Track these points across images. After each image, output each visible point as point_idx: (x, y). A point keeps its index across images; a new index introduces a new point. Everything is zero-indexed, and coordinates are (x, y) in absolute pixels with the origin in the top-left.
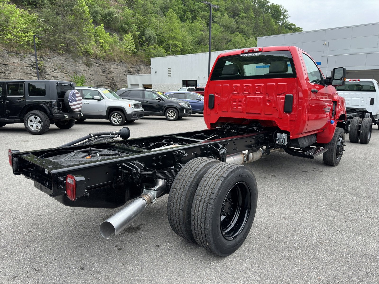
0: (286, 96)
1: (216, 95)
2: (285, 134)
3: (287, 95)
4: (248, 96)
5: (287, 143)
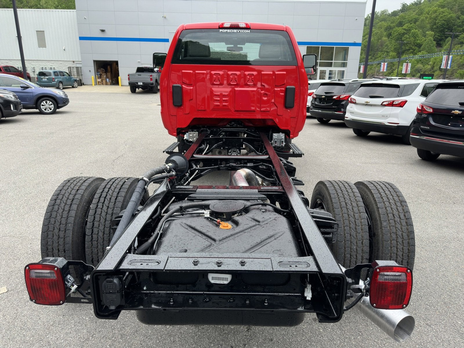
0: (286, 89)
1: (183, 86)
2: (282, 133)
3: (288, 87)
4: (237, 87)
5: (285, 143)
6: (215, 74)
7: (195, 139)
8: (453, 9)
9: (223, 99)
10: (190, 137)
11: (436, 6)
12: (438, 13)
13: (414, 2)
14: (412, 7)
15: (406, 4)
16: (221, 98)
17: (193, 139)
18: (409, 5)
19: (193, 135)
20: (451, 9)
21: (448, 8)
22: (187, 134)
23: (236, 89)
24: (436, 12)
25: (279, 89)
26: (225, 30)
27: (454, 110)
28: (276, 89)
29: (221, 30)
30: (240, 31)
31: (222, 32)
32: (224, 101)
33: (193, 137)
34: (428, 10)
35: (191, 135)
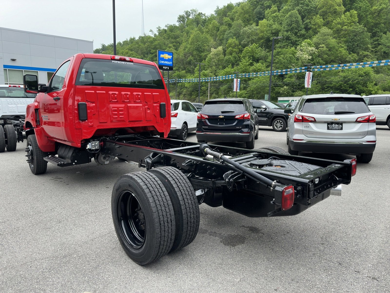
6: (112, 93)
7: (97, 147)
8: (138, 53)
9: (120, 113)
10: (92, 146)
11: (127, 49)
12: (129, 54)
13: (110, 44)
14: (109, 48)
15: (105, 45)
16: (118, 112)
17: (95, 147)
18: (107, 46)
19: (95, 144)
20: (137, 52)
21: (135, 51)
22: (90, 143)
23: (129, 105)
24: (128, 53)
25: (156, 105)
26: (116, 62)
27: (220, 116)
28: (154, 105)
29: (113, 61)
30: (126, 63)
31: (114, 62)
32: (120, 114)
33: (95, 146)
34: (122, 52)
35: (94, 144)
